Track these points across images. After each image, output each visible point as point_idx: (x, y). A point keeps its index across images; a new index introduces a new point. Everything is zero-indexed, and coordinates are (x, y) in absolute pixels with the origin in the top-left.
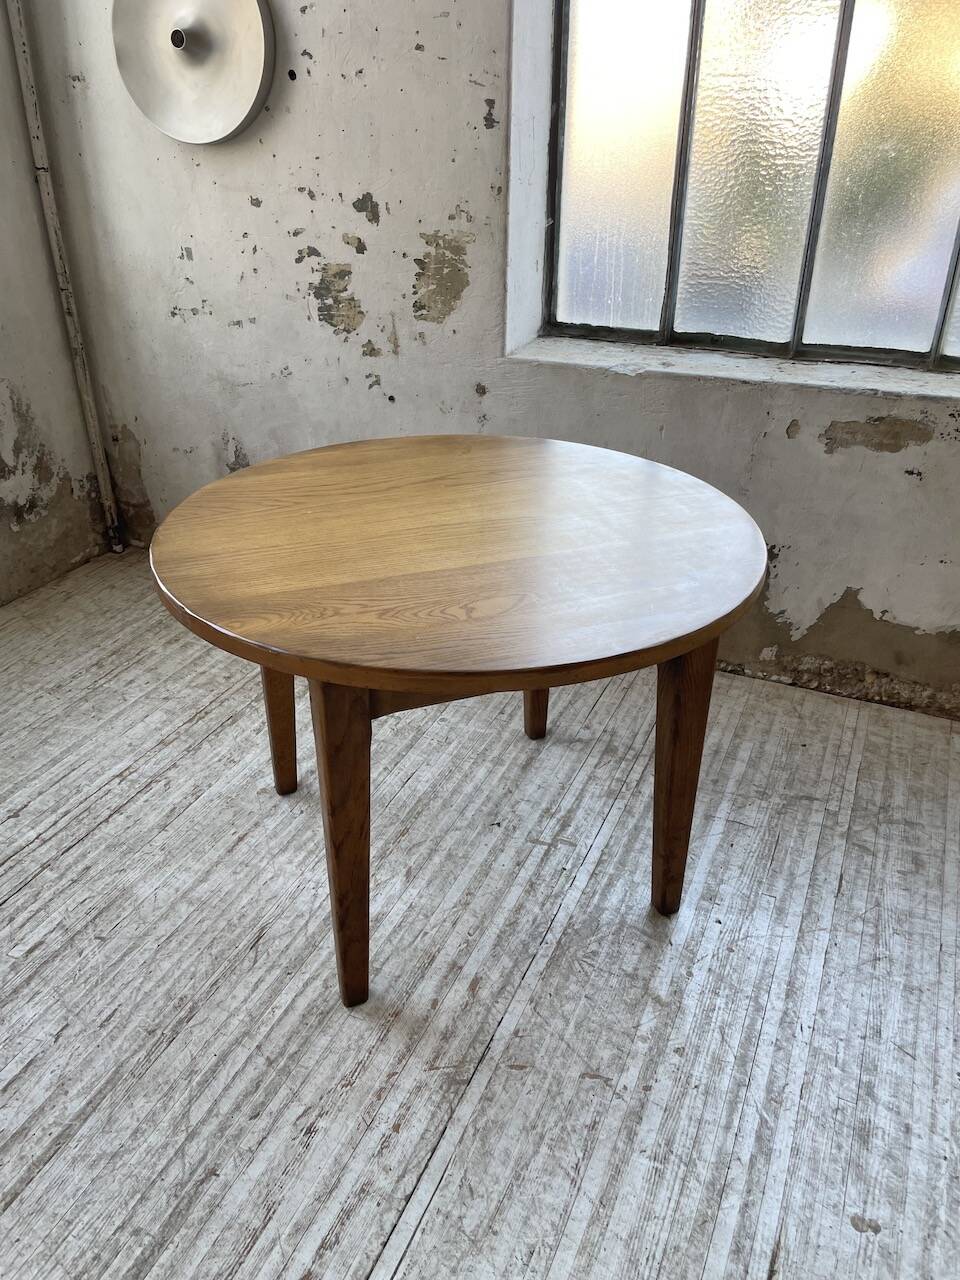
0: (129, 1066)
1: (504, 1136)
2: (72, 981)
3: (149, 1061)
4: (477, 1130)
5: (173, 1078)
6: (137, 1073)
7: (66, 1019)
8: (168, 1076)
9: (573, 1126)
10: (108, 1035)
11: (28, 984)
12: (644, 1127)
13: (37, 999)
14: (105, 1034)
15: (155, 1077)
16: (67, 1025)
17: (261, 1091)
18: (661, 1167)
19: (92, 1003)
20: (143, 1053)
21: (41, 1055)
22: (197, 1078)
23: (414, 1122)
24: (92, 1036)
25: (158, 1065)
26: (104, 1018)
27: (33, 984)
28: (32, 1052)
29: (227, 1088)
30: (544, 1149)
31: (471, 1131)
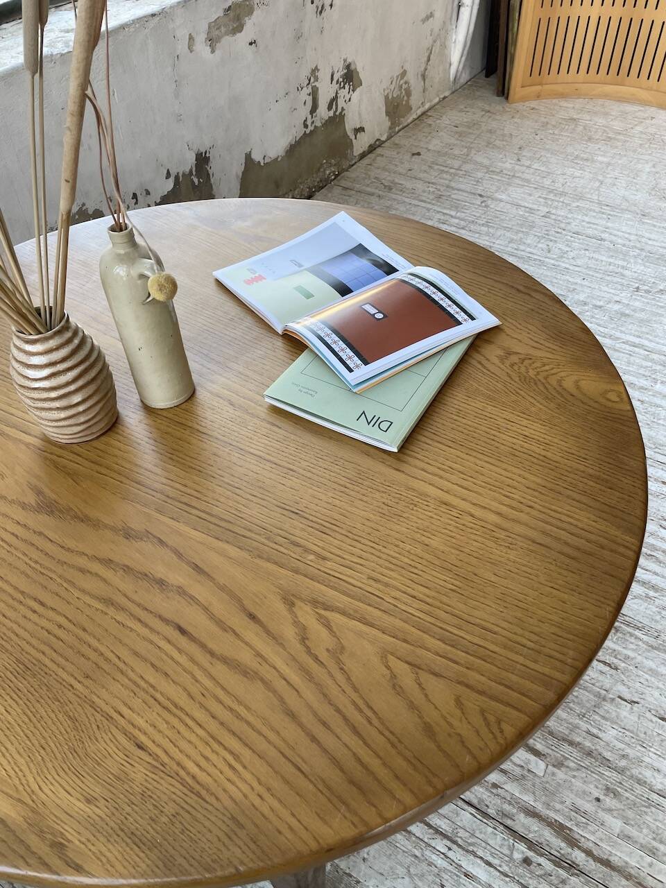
0: (651, 640)
1: (657, 437)
2: (571, 705)
3: (644, 628)
4: (656, 447)
5: (655, 609)
6: (656, 634)
7: (613, 700)
8: (654, 613)
9: (643, 409)
10: (624, 662)
11: (579, 744)
12: (637, 383)
13: (595, 731)
14: (623, 665)
15: (656, 621)
16: (620, 697)
17: (654, 554)
18: (659, 381)
19: (593, 681)
20: (637, 633)
21: (653, 712)
22: (652, 593)
23: (658, 475)
24: (627, 674)
25: (646, 621)
26: (608, 668)
27: (578, 739)
28: (651, 721)
29: (656, 574)
30: (661, 422)
31: (656, 450)
